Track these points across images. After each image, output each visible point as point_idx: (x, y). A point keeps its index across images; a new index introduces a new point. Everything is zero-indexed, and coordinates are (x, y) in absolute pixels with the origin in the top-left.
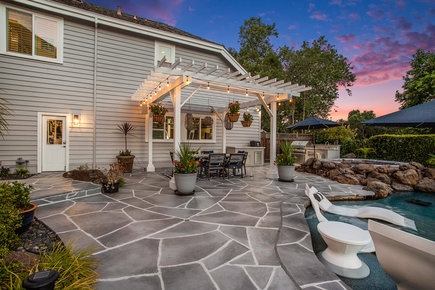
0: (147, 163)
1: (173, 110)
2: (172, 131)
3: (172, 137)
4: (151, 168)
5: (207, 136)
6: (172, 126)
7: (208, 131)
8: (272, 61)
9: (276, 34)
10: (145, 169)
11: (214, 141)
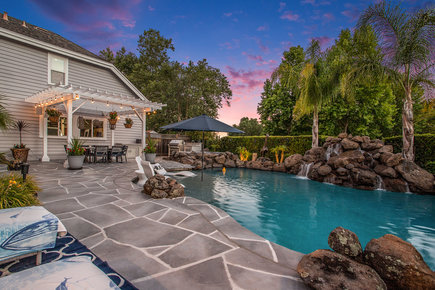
0: (42, 155)
1: (65, 112)
2: (66, 129)
3: (66, 134)
4: (46, 158)
5: (98, 134)
6: (66, 125)
7: (100, 130)
8: (166, 72)
9: (173, 48)
10: (40, 160)
11: (105, 138)
